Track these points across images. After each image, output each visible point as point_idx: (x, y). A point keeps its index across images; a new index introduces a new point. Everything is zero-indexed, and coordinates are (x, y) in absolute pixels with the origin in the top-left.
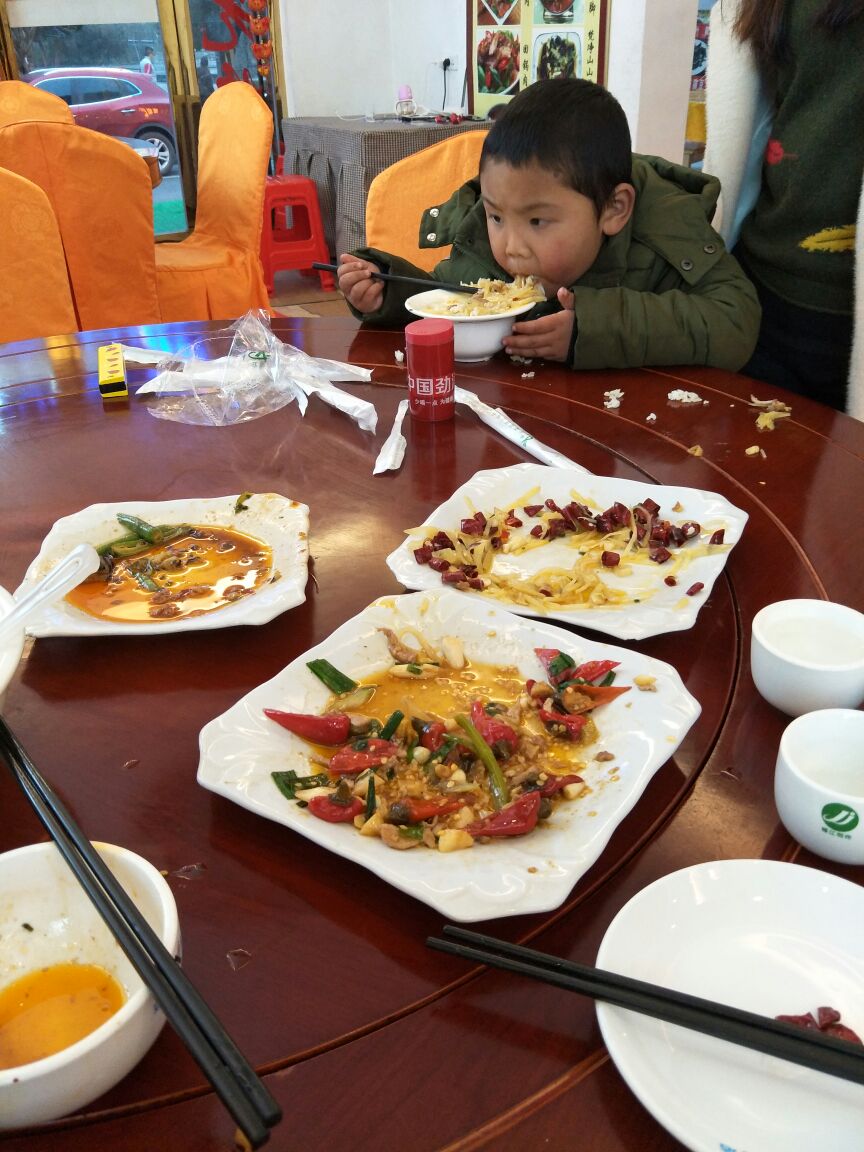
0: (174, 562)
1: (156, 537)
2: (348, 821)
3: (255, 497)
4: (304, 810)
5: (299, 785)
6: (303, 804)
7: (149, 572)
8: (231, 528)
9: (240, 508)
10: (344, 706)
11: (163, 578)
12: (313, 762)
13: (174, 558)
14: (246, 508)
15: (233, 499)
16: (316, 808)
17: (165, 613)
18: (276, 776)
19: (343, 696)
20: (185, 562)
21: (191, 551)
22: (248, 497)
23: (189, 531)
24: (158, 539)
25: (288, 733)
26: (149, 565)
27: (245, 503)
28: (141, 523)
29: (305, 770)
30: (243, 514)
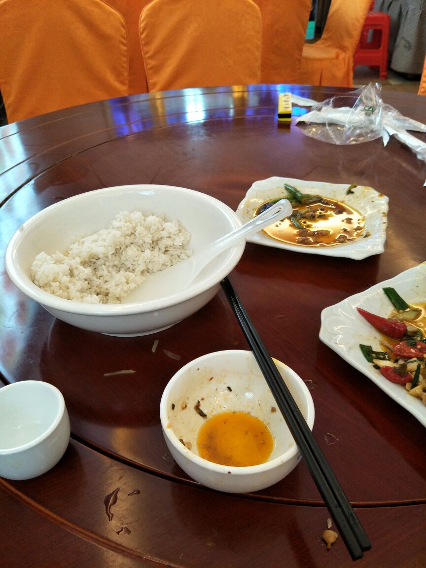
0: (312, 215)
1: (303, 200)
2: (403, 385)
3: (359, 187)
4: (377, 371)
5: (374, 355)
6: (377, 367)
7: (299, 218)
8: (342, 202)
9: (350, 192)
10: (401, 318)
11: (305, 223)
12: (382, 344)
14: (353, 193)
15: (347, 187)
16: (385, 372)
17: (305, 242)
18: (362, 347)
19: (401, 311)
20: (316, 217)
21: (320, 211)
22: (355, 187)
23: (319, 199)
24: (305, 201)
25: (369, 325)
26: (298, 214)
27: (353, 190)
28: (297, 191)
29: (377, 348)
30: (350, 196)
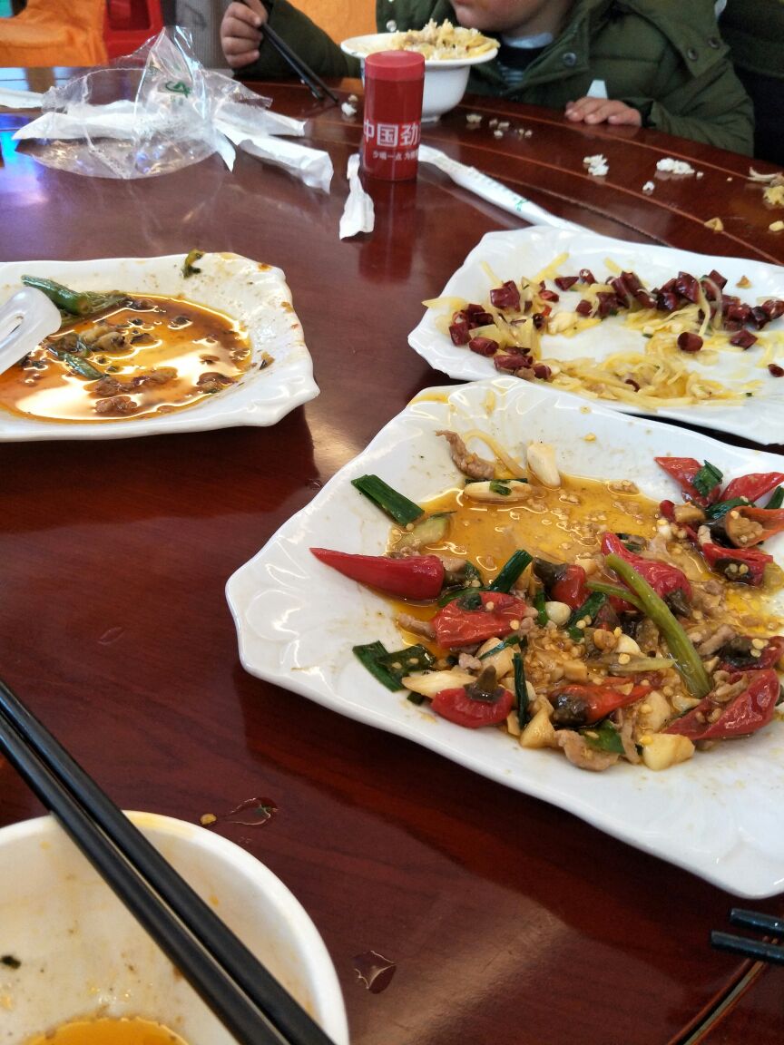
0: (115, 340)
1: (82, 307)
2: (500, 725)
3: (208, 256)
4: (423, 709)
5: (397, 665)
6: (417, 698)
7: (83, 353)
8: (179, 297)
9: (190, 271)
10: (417, 542)
11: (102, 361)
12: (401, 626)
13: (114, 334)
14: (197, 271)
15: (180, 259)
16: (445, 707)
17: (119, 410)
18: (360, 652)
19: (410, 526)
20: (128, 341)
21: (133, 325)
22: (199, 257)
23: (122, 300)
24: (86, 308)
25: (352, 584)
26: (79, 344)
27: (196, 265)
28: (59, 288)
29: (395, 642)
30: (194, 279)
